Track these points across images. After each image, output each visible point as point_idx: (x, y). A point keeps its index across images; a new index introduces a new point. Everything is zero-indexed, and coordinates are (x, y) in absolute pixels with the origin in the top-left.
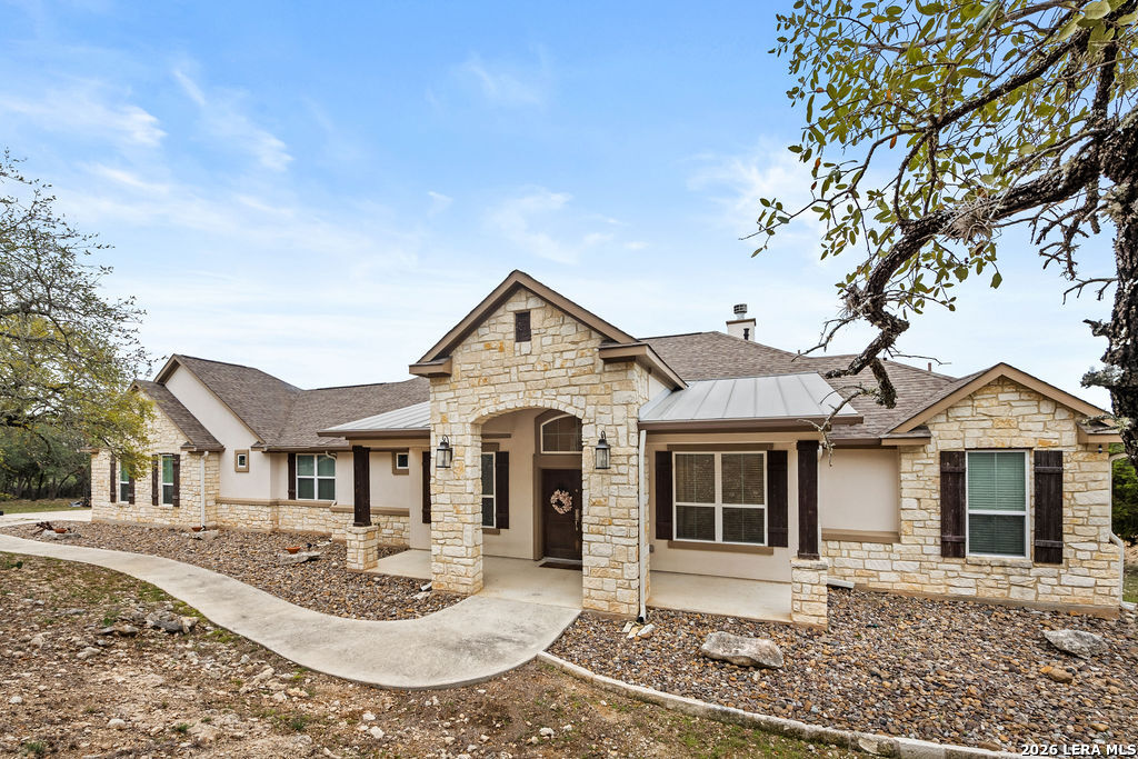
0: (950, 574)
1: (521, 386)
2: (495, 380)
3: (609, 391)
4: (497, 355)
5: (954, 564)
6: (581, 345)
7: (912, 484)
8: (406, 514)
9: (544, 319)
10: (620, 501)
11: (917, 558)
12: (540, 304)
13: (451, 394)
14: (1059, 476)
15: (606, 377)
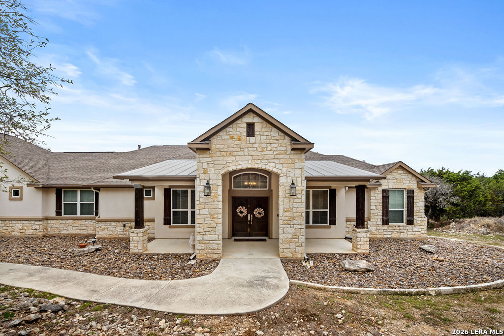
0: (385, 231)
1: (250, 158)
2: (235, 154)
3: (293, 162)
4: (237, 142)
5: (386, 227)
6: (280, 141)
7: (375, 201)
9: (262, 128)
10: (298, 209)
11: (375, 226)
12: (260, 120)
13: (210, 159)
14: (413, 197)
15: (292, 156)
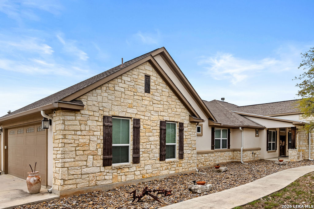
8: (260, 149)
